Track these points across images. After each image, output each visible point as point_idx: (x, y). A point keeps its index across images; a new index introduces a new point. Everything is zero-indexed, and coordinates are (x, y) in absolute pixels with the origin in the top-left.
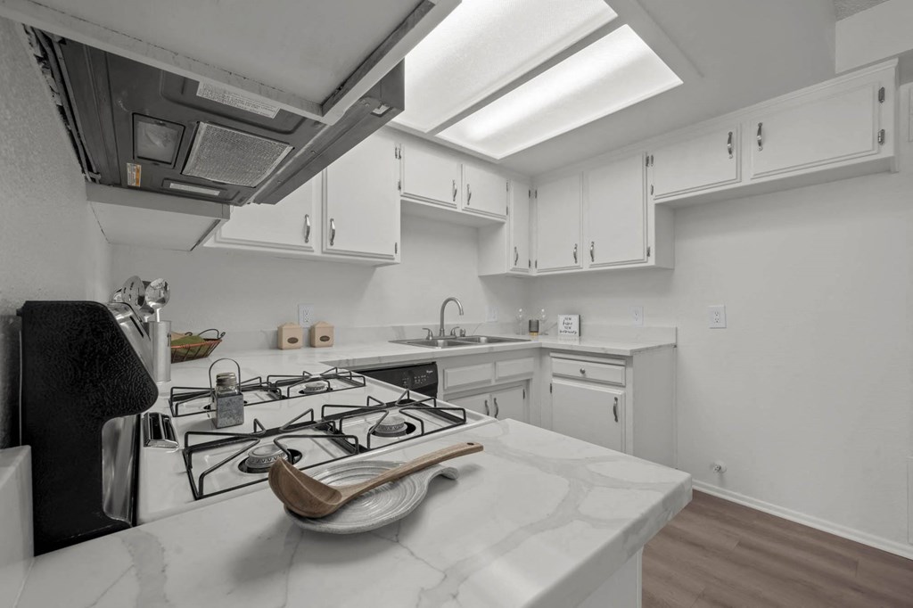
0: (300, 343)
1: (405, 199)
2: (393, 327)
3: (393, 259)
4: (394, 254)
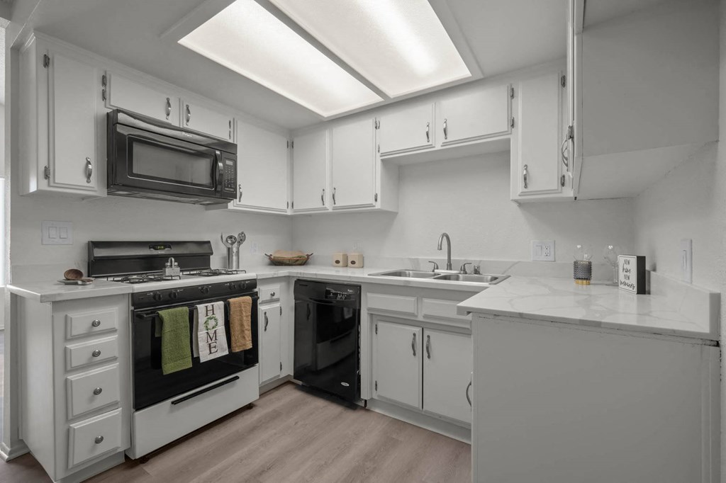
0: (341, 264)
1: (384, 158)
2: (410, 259)
3: (374, 206)
4: (374, 203)
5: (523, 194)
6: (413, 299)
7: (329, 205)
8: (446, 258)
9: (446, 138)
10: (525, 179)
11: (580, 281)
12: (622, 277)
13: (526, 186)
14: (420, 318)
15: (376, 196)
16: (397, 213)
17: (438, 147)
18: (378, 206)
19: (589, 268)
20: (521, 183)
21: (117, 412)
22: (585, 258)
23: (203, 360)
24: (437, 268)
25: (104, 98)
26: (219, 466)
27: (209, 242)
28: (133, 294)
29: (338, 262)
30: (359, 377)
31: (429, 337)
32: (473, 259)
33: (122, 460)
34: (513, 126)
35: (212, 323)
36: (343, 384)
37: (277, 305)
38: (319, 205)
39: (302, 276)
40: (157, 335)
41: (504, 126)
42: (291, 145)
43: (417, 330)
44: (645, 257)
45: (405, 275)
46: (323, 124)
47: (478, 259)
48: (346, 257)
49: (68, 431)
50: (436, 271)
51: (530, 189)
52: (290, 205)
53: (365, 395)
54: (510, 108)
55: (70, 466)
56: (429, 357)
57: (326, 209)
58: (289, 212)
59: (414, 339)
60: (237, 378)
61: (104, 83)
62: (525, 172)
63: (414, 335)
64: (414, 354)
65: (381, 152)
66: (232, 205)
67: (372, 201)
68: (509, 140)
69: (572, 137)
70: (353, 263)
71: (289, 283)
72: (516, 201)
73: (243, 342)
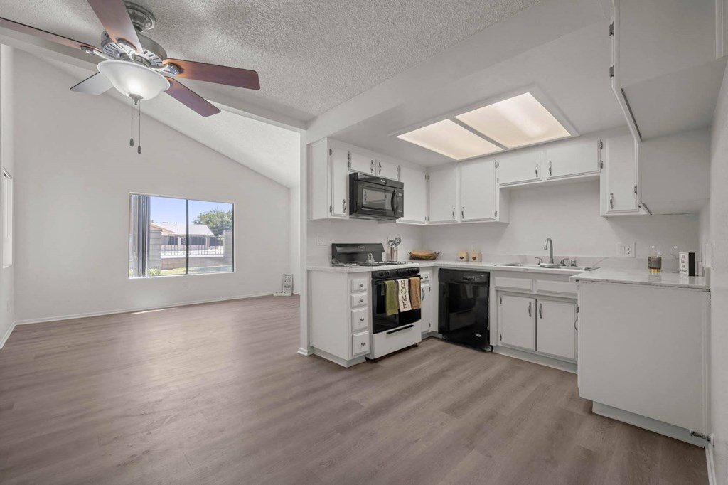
0: (464, 259)
1: (502, 187)
2: (519, 256)
3: (493, 220)
5: (609, 212)
6: (530, 280)
7: (458, 219)
8: (549, 255)
9: (551, 175)
10: (611, 203)
11: (652, 270)
12: (681, 267)
13: (612, 207)
14: (535, 293)
15: (496, 213)
16: (508, 224)
17: (545, 180)
18: (497, 219)
19: (659, 261)
20: (608, 205)
21: (367, 332)
22: (657, 254)
23: (401, 311)
24: (542, 262)
25: (349, 166)
26: (419, 367)
27: (381, 244)
28: (372, 272)
29: (462, 258)
30: (489, 332)
31: (541, 304)
32: (571, 256)
33: (365, 360)
34: (602, 167)
35: (404, 290)
36: (477, 335)
37: (428, 285)
38: (451, 218)
39: (443, 267)
40: (382, 294)
41: (595, 167)
42: (428, 177)
43: (533, 301)
44: (694, 254)
45: (517, 265)
46: (453, 164)
47: (574, 256)
48: (467, 255)
49: (353, 336)
50: (541, 264)
51: (615, 209)
52: (427, 219)
53: (492, 343)
54: (600, 156)
55: (354, 354)
56: (541, 317)
57: (456, 221)
58: (426, 224)
59: (530, 306)
60: (412, 326)
61: (349, 158)
62: (611, 198)
63: (530, 303)
64: (530, 316)
65: (500, 183)
66: (397, 221)
67: (493, 217)
68: (599, 176)
69: (636, 192)
70: (474, 258)
71: (433, 271)
72: (604, 217)
73: (417, 303)
